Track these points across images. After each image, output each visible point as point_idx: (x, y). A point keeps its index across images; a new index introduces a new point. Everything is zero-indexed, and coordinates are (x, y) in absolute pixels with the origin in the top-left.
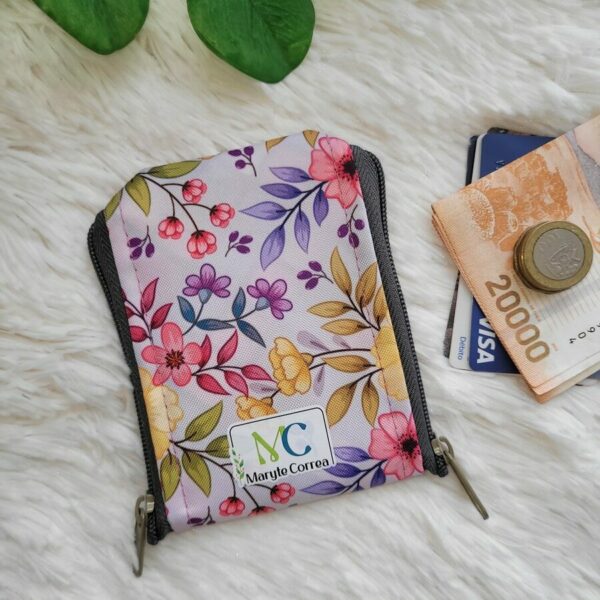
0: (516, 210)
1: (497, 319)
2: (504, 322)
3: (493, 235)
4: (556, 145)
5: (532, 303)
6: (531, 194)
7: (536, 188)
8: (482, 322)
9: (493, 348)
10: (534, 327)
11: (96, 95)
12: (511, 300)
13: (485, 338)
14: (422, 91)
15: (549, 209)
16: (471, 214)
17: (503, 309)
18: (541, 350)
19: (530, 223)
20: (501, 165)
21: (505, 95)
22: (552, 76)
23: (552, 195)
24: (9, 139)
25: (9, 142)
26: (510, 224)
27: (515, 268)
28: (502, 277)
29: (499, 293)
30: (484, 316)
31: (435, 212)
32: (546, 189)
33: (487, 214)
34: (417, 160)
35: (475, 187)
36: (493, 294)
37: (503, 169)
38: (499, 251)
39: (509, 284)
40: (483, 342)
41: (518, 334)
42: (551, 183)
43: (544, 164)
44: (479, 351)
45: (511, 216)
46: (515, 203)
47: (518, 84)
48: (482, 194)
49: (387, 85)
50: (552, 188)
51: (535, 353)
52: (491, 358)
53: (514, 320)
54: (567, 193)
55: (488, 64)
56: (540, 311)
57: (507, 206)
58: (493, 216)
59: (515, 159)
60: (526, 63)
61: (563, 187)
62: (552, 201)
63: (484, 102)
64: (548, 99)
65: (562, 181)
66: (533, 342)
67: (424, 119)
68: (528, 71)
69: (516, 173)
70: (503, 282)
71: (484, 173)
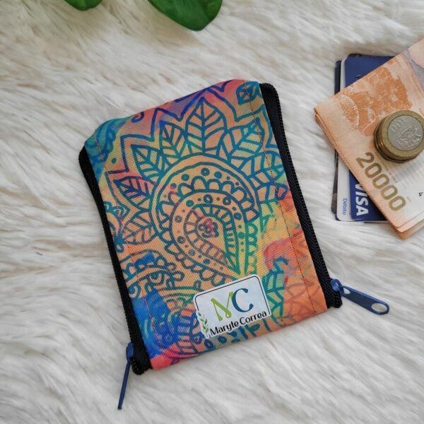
0: (373, 107)
1: (367, 183)
2: (372, 184)
3: (359, 126)
4: (396, 61)
5: (390, 171)
6: (382, 95)
7: (385, 91)
8: (357, 187)
9: (367, 204)
10: (393, 187)
11: (78, 45)
12: (375, 169)
13: (361, 198)
14: (300, 30)
15: (395, 105)
16: (342, 112)
17: (370, 176)
18: (399, 202)
19: (383, 115)
20: (359, 78)
21: (358, 31)
22: (389, 15)
23: (397, 94)
24: (18, 79)
25: (18, 82)
26: (370, 117)
27: (376, 147)
28: (368, 154)
29: (366, 165)
30: (358, 183)
31: (317, 113)
32: (392, 91)
33: (354, 112)
34: (300, 78)
35: (343, 93)
36: (363, 166)
37: (360, 80)
38: (363, 136)
39: (372, 159)
40: (360, 200)
41: (382, 193)
42: (396, 87)
43: (389, 74)
44: (358, 207)
45: (370, 111)
46: (371, 102)
47: (367, 22)
48: (348, 98)
49: (277, 28)
50: (396, 90)
51: (396, 204)
52: (366, 211)
53: (379, 183)
54: (407, 93)
55: (345, 10)
56: (396, 176)
57: (367, 104)
58: (357, 112)
59: (369, 72)
60: (370, 8)
61: (404, 89)
62: (397, 99)
63: (343, 36)
64: (388, 31)
65: (402, 85)
66: (394, 196)
67: (303, 50)
68: (372, 13)
69: (371, 81)
70: (369, 158)
71: (348, 83)
